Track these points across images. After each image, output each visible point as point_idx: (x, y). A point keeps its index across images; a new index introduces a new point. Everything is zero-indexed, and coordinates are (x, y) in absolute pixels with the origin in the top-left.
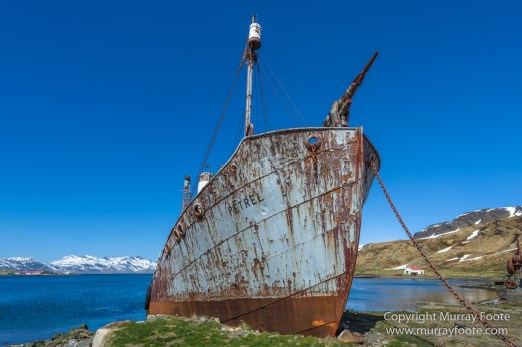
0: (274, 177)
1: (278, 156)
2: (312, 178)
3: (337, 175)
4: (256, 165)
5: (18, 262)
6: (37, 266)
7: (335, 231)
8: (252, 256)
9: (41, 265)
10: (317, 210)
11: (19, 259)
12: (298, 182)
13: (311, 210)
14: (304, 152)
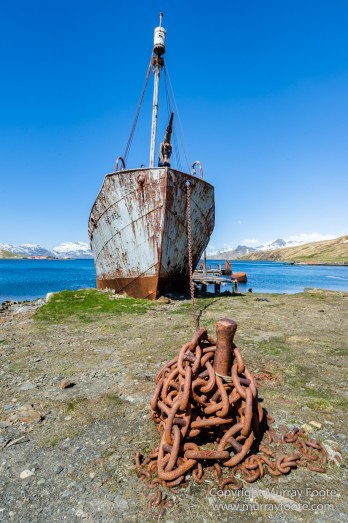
0: (123, 202)
1: (124, 187)
2: (142, 203)
3: (154, 202)
4: (114, 193)
5: (29, 249)
6: (43, 251)
7: (154, 237)
8: (121, 252)
9: (46, 251)
10: (146, 224)
11: (29, 246)
12: (135, 204)
13: (143, 223)
14: (136, 186)
